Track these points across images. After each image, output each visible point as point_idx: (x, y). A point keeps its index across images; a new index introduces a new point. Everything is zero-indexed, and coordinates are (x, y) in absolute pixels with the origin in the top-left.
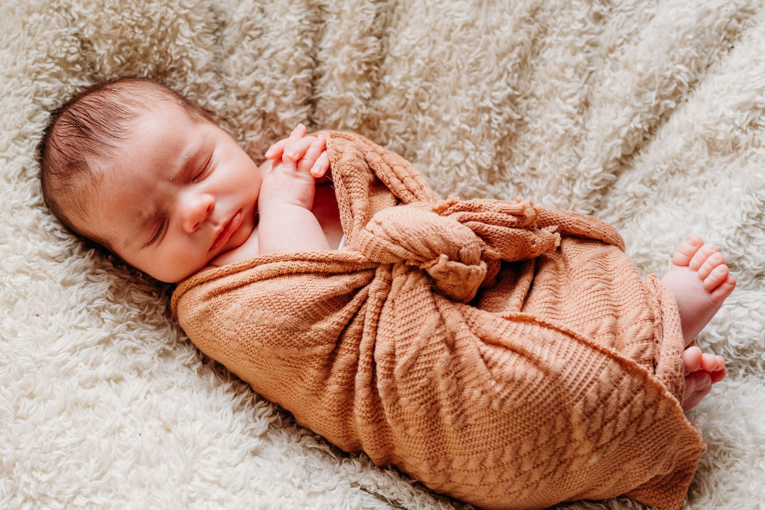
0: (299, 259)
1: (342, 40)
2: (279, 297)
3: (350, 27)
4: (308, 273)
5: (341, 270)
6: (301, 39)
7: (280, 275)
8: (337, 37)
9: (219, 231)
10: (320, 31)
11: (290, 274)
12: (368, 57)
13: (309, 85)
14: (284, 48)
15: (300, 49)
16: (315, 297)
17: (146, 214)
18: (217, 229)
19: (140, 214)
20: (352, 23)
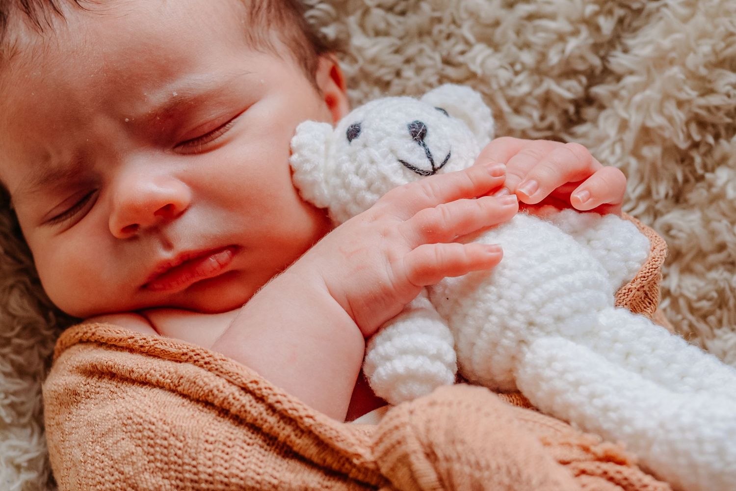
0: (252, 393)
1: (673, 55)
2: (172, 440)
3: (703, 35)
4: (255, 428)
5: (316, 459)
6: (597, 14)
7: (206, 402)
8: (666, 43)
9: (168, 263)
10: (644, 13)
11: (223, 411)
12: (708, 109)
13: (572, 109)
14: (552, 17)
15: (585, 32)
16: (234, 480)
17: (54, 162)
18: (166, 255)
19: (47, 157)
20: (709, 27)
